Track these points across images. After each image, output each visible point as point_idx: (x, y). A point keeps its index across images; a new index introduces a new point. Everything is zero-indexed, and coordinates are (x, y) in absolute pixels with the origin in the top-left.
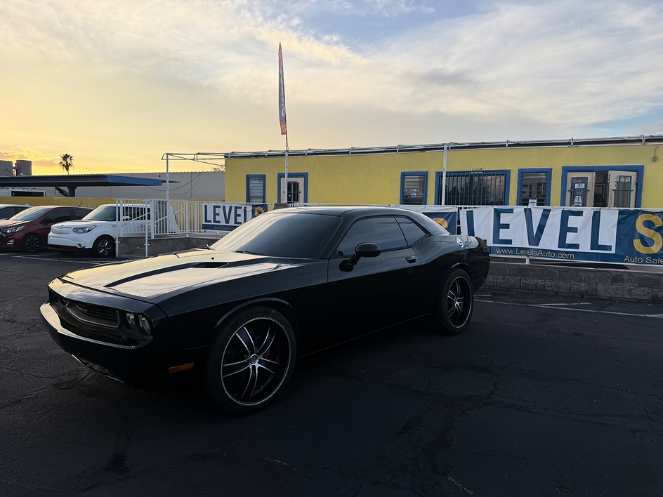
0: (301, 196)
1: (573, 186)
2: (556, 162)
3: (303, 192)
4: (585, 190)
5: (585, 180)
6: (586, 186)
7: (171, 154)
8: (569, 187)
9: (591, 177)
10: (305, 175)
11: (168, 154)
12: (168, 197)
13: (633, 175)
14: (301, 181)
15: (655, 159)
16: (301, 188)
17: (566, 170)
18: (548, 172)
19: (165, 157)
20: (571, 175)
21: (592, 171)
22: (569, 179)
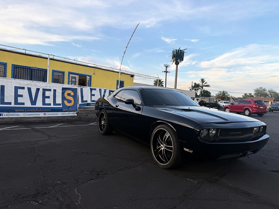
1: (72, 80)
2: (66, 69)
5: (75, 78)
6: (76, 80)
8: (70, 80)
9: (77, 77)
15: (94, 74)
17: (70, 73)
18: (63, 73)
20: (71, 75)
21: (78, 75)
22: (70, 77)
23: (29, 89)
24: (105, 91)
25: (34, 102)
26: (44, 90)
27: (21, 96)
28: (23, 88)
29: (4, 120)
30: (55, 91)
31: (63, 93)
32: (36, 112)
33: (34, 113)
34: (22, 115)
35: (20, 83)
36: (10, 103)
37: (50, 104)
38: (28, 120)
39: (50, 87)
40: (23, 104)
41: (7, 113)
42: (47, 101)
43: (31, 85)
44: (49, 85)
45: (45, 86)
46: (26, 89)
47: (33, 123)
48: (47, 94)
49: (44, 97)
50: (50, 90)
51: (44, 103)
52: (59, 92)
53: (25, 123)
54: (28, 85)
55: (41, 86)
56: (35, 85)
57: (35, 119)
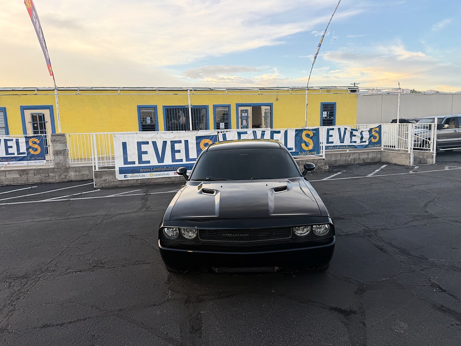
0: (48, 125)
2: (233, 100)
4: (247, 117)
5: (247, 111)
6: (248, 114)
8: (240, 116)
9: (250, 109)
13: (269, 107)
14: (46, 112)
15: (277, 100)
16: (48, 118)
17: (238, 105)
18: (229, 106)
20: (241, 108)
21: (250, 106)
22: (240, 111)
23: (154, 143)
24: (263, 133)
25: (161, 159)
26: (173, 143)
27: (146, 153)
28: (147, 143)
29: (130, 182)
30: (186, 142)
31: (198, 144)
32: (164, 171)
33: (162, 173)
34: (148, 176)
35: (142, 137)
36: (134, 163)
37: (181, 160)
38: (156, 181)
39: (179, 137)
40: (149, 162)
41: (131, 175)
42: (178, 156)
43: (156, 138)
44: (178, 136)
45: (173, 137)
46: (151, 144)
47: (162, 185)
48: (177, 147)
49: (174, 151)
50: (180, 142)
51: (174, 160)
52: (192, 143)
53: (153, 185)
54: (152, 138)
55: (168, 138)
56: (161, 138)
57: (164, 180)
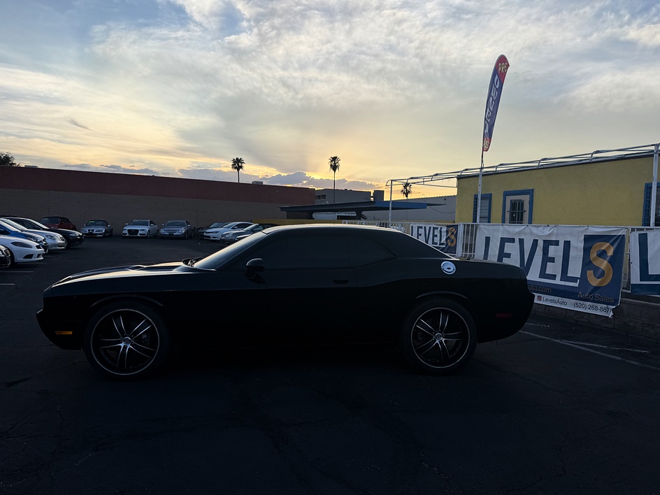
0: (526, 215)
3: (528, 211)
7: (395, 181)
10: (530, 192)
11: (392, 181)
12: (390, 219)
14: (526, 198)
16: (526, 207)
19: (389, 183)
23: (521, 242)
26: (547, 243)
28: (513, 241)
30: (567, 244)
31: (587, 250)
35: (508, 231)
37: (554, 277)
39: (557, 235)
42: (550, 269)
43: (525, 234)
44: (555, 231)
45: (548, 233)
46: (517, 243)
48: (552, 251)
49: (547, 259)
50: (557, 243)
51: (543, 274)
52: (577, 248)
54: (520, 233)
55: (541, 234)
56: (532, 233)
